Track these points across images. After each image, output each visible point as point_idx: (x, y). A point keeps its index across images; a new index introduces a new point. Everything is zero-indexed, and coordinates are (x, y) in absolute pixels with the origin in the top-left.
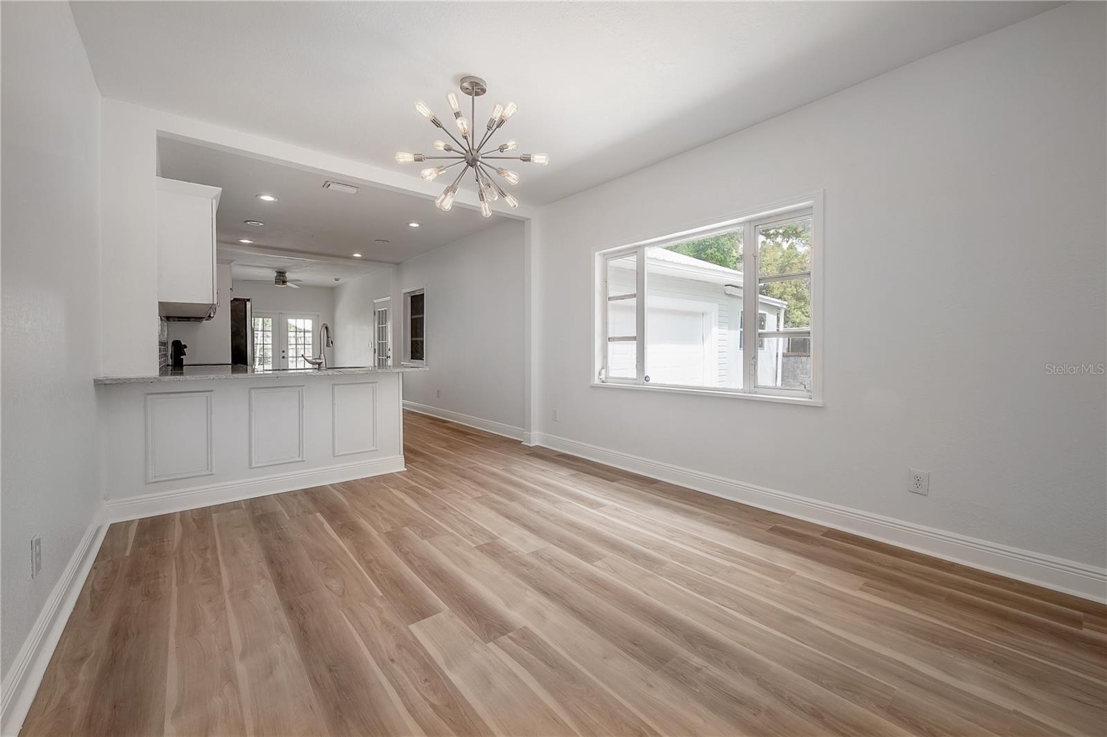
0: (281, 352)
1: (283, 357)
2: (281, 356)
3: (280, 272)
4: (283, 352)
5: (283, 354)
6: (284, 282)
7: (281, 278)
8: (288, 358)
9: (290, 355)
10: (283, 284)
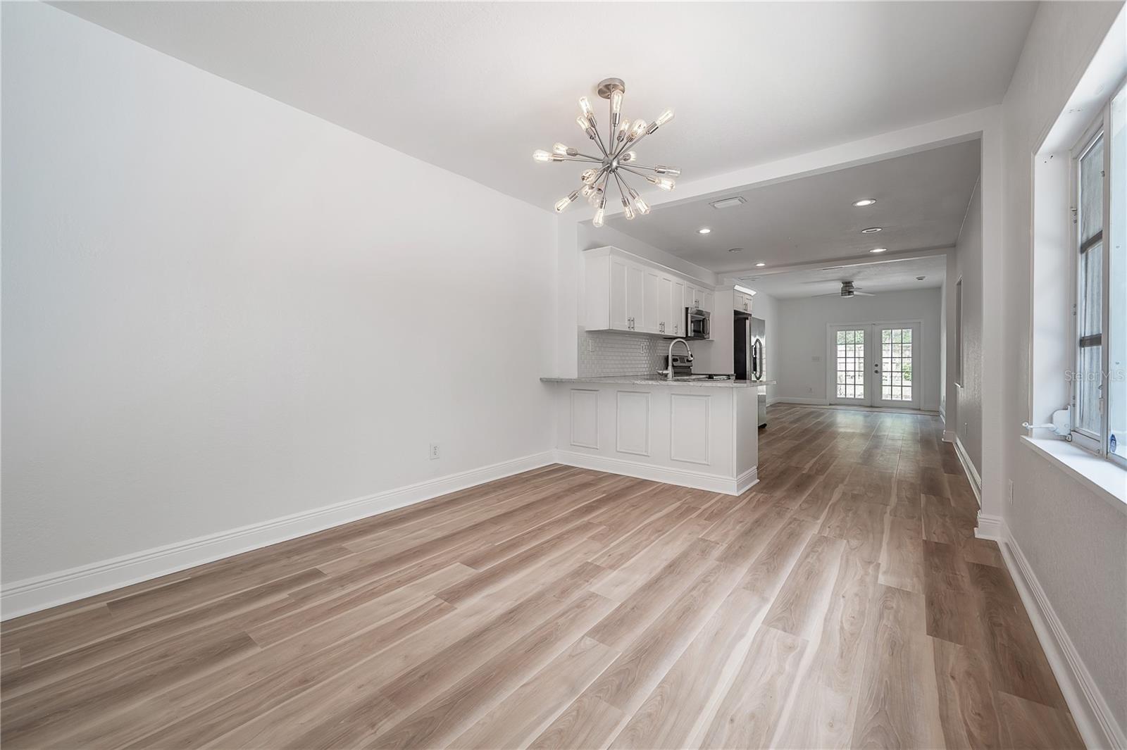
0: (874, 366)
1: (876, 372)
2: (874, 371)
3: (846, 283)
4: (877, 365)
5: (876, 369)
6: (850, 293)
7: (848, 287)
8: (882, 372)
9: (884, 368)
10: (849, 295)
